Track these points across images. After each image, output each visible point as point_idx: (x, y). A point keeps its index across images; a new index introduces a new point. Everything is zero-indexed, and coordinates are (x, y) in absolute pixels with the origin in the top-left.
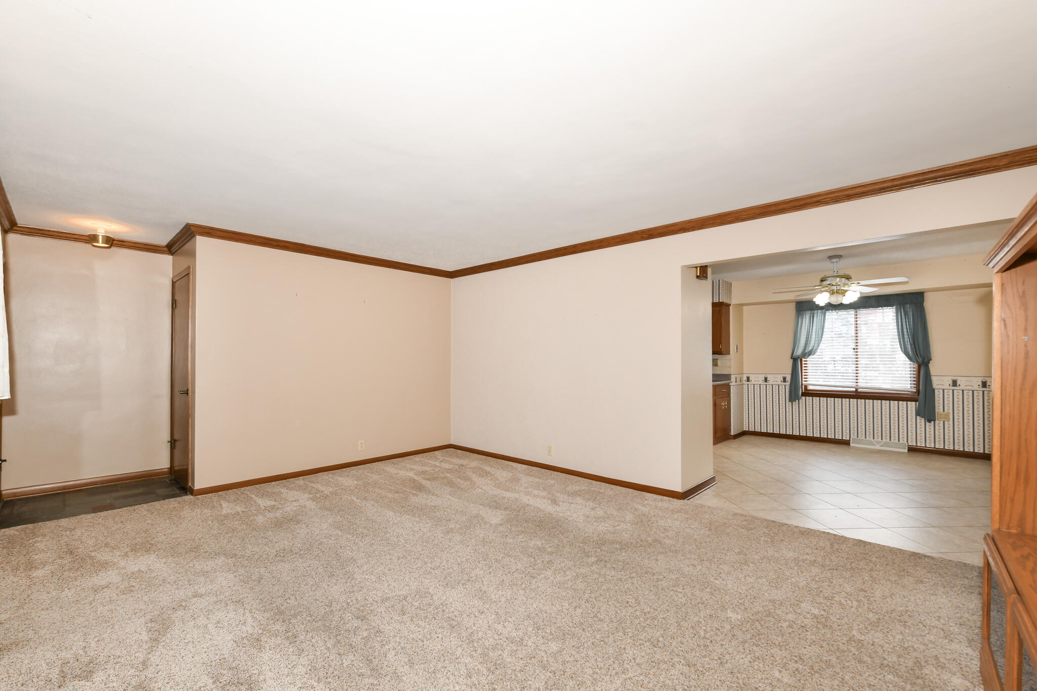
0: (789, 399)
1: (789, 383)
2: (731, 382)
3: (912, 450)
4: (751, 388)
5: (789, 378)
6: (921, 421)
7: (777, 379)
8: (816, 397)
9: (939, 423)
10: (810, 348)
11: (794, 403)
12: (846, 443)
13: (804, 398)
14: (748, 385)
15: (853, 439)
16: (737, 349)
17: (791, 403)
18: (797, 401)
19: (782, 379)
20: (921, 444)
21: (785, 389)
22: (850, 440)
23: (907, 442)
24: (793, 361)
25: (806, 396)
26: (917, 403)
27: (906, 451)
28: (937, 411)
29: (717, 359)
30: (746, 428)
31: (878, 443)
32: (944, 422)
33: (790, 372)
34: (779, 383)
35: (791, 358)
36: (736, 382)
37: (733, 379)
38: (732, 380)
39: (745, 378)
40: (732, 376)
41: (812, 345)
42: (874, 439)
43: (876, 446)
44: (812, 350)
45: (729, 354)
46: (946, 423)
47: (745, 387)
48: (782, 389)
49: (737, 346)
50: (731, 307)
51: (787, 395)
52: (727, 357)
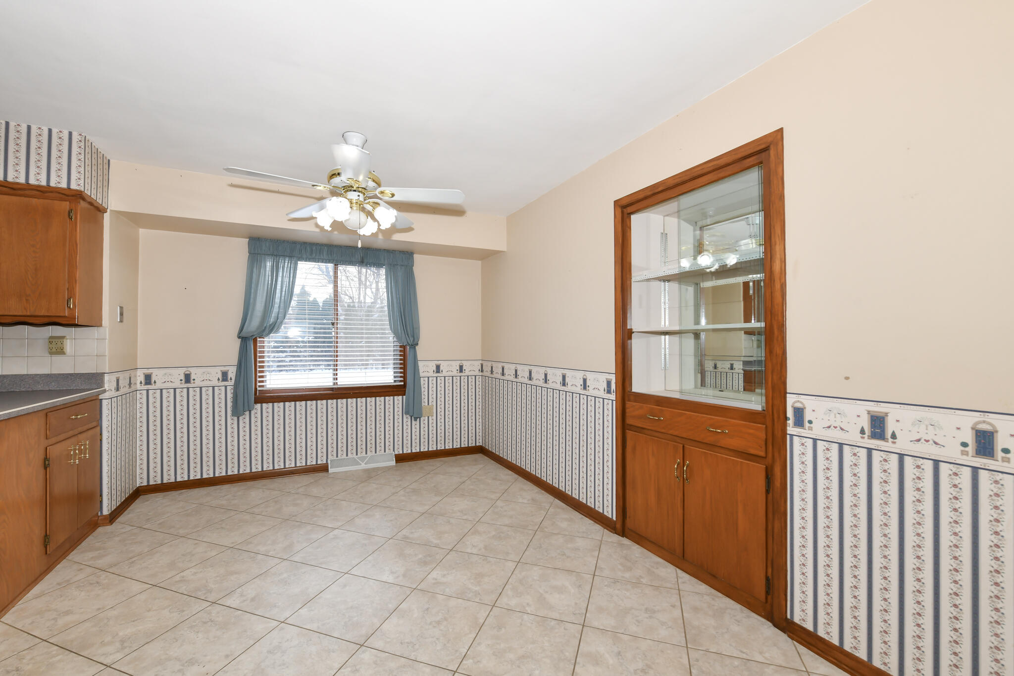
0: (233, 411)
1: (233, 382)
2: (105, 391)
3: (401, 459)
4: (154, 397)
5: (232, 373)
6: (407, 419)
7: (210, 376)
8: (279, 402)
9: (424, 420)
10: (272, 320)
11: (241, 418)
12: (324, 468)
13: (258, 406)
14: (148, 391)
15: (331, 461)
16: (121, 314)
17: (236, 418)
18: (247, 413)
19: (220, 376)
20: (407, 450)
21: (224, 395)
22: (327, 463)
23: (394, 451)
24: (242, 341)
25: (261, 402)
26: (404, 397)
27: (393, 463)
28: (423, 404)
29: (63, 337)
30: (141, 481)
31: (363, 459)
32: (428, 417)
33: (235, 361)
34: (215, 382)
35: (239, 337)
36: (118, 389)
37: (109, 383)
38: (106, 386)
39: (140, 377)
40: (106, 377)
41: (274, 315)
42: (357, 455)
43: (361, 464)
44: (275, 323)
45: (101, 326)
46: (430, 417)
47: (141, 397)
48: (220, 393)
49: (121, 308)
50: (107, 216)
51: (230, 404)
52: (93, 333)
